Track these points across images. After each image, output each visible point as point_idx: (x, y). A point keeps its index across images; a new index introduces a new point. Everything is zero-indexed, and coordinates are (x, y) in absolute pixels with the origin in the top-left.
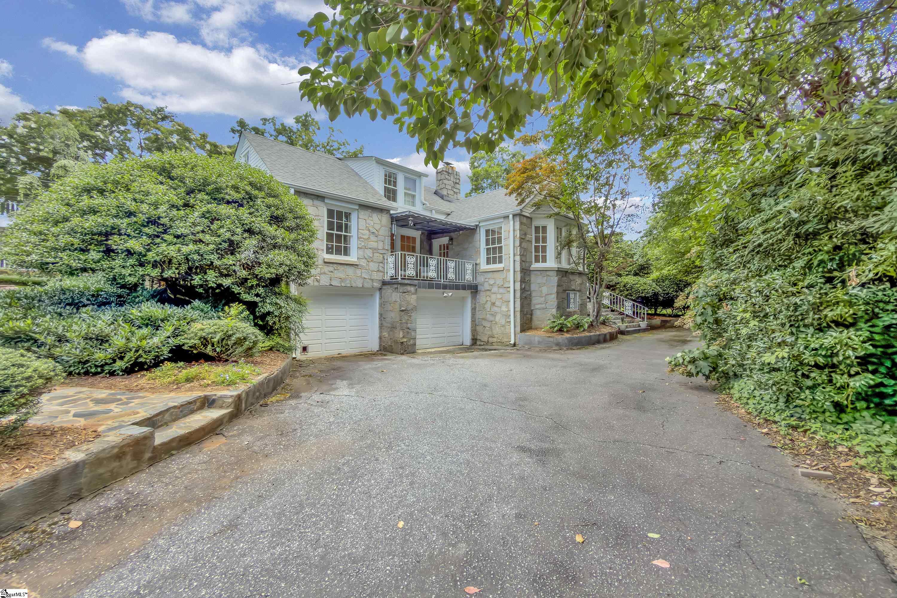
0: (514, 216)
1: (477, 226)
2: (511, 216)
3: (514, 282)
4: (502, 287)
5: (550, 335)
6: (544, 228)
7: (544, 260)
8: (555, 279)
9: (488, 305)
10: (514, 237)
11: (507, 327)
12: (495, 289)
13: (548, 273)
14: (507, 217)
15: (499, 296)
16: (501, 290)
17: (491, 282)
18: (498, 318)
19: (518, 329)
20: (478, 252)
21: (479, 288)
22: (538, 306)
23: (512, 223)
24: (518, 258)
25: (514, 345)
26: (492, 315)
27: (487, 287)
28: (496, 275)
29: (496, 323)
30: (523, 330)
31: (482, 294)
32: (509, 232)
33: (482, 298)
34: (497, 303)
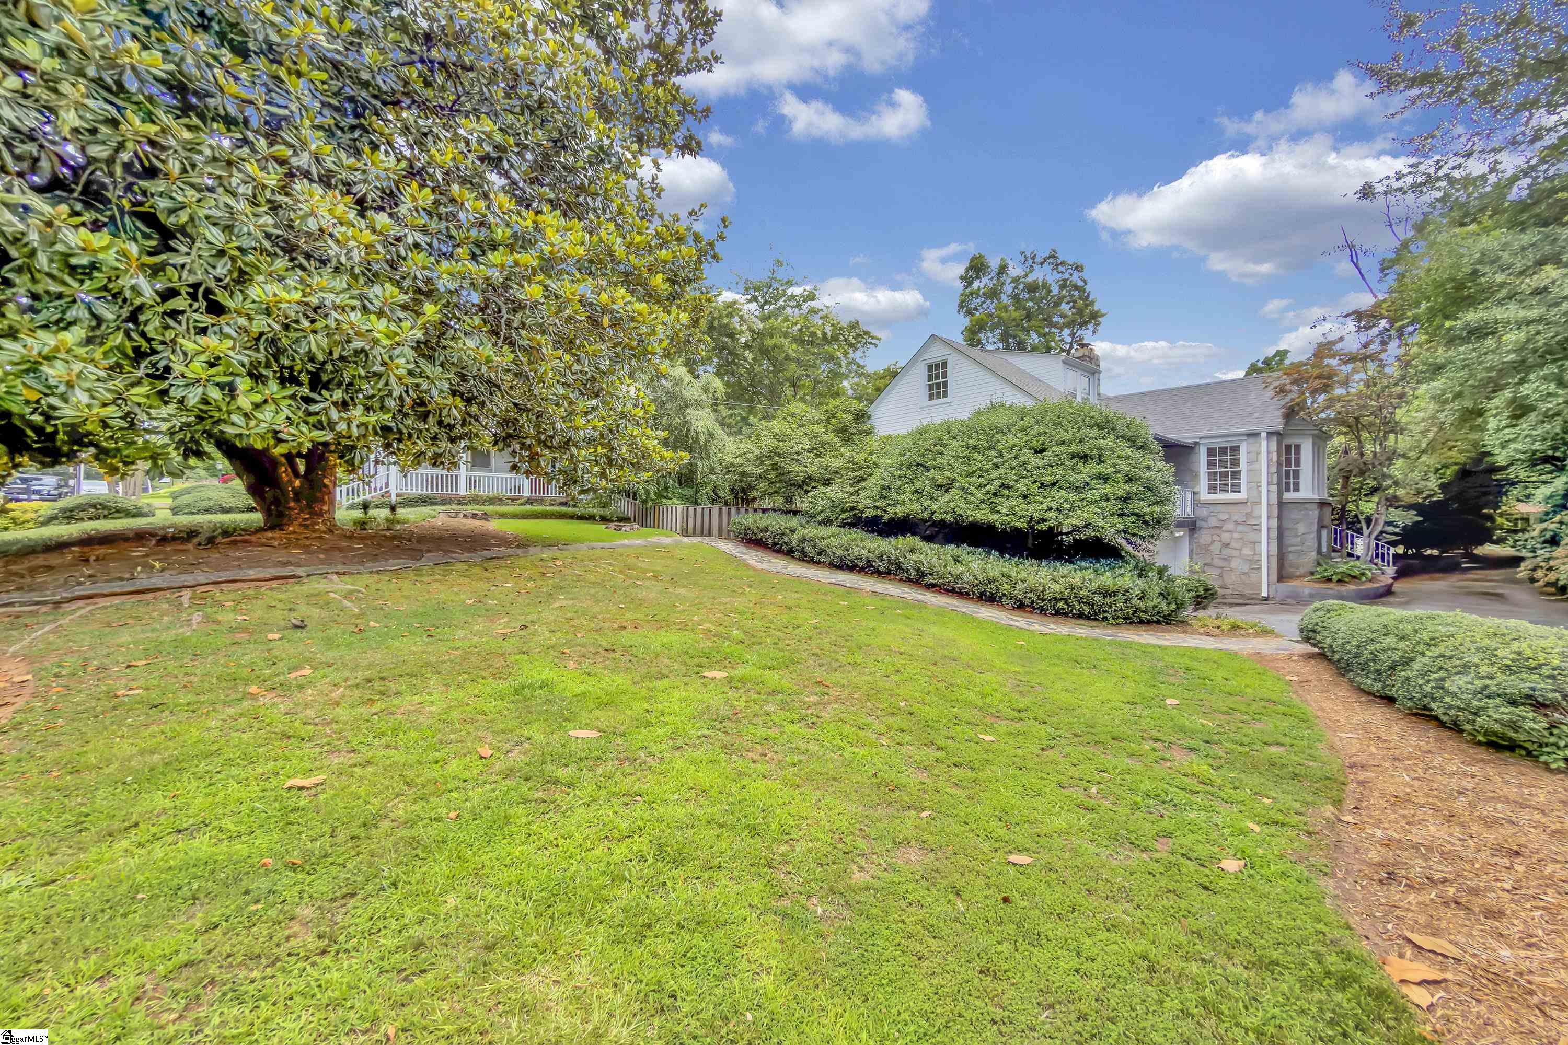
0: (1270, 434)
1: (1196, 443)
2: (1264, 435)
3: (1268, 518)
4: (1244, 523)
5: (1324, 586)
6: (1298, 447)
7: (1297, 489)
8: (1314, 513)
9: (1216, 548)
10: (1269, 461)
11: (1252, 575)
12: (1229, 526)
13: (1307, 506)
14: (1256, 435)
15: (1236, 535)
16: (1240, 528)
17: (1224, 517)
18: (1234, 564)
19: (1275, 577)
20: (1196, 476)
21: (1199, 524)
22: (1290, 549)
23: (1264, 444)
24: (1274, 488)
25: (1266, 599)
26: (1225, 559)
27: (1213, 522)
28: (1231, 508)
29: (1231, 570)
30: (1281, 578)
31: (1203, 532)
32: (1259, 453)
33: (1204, 537)
34: (1233, 545)
